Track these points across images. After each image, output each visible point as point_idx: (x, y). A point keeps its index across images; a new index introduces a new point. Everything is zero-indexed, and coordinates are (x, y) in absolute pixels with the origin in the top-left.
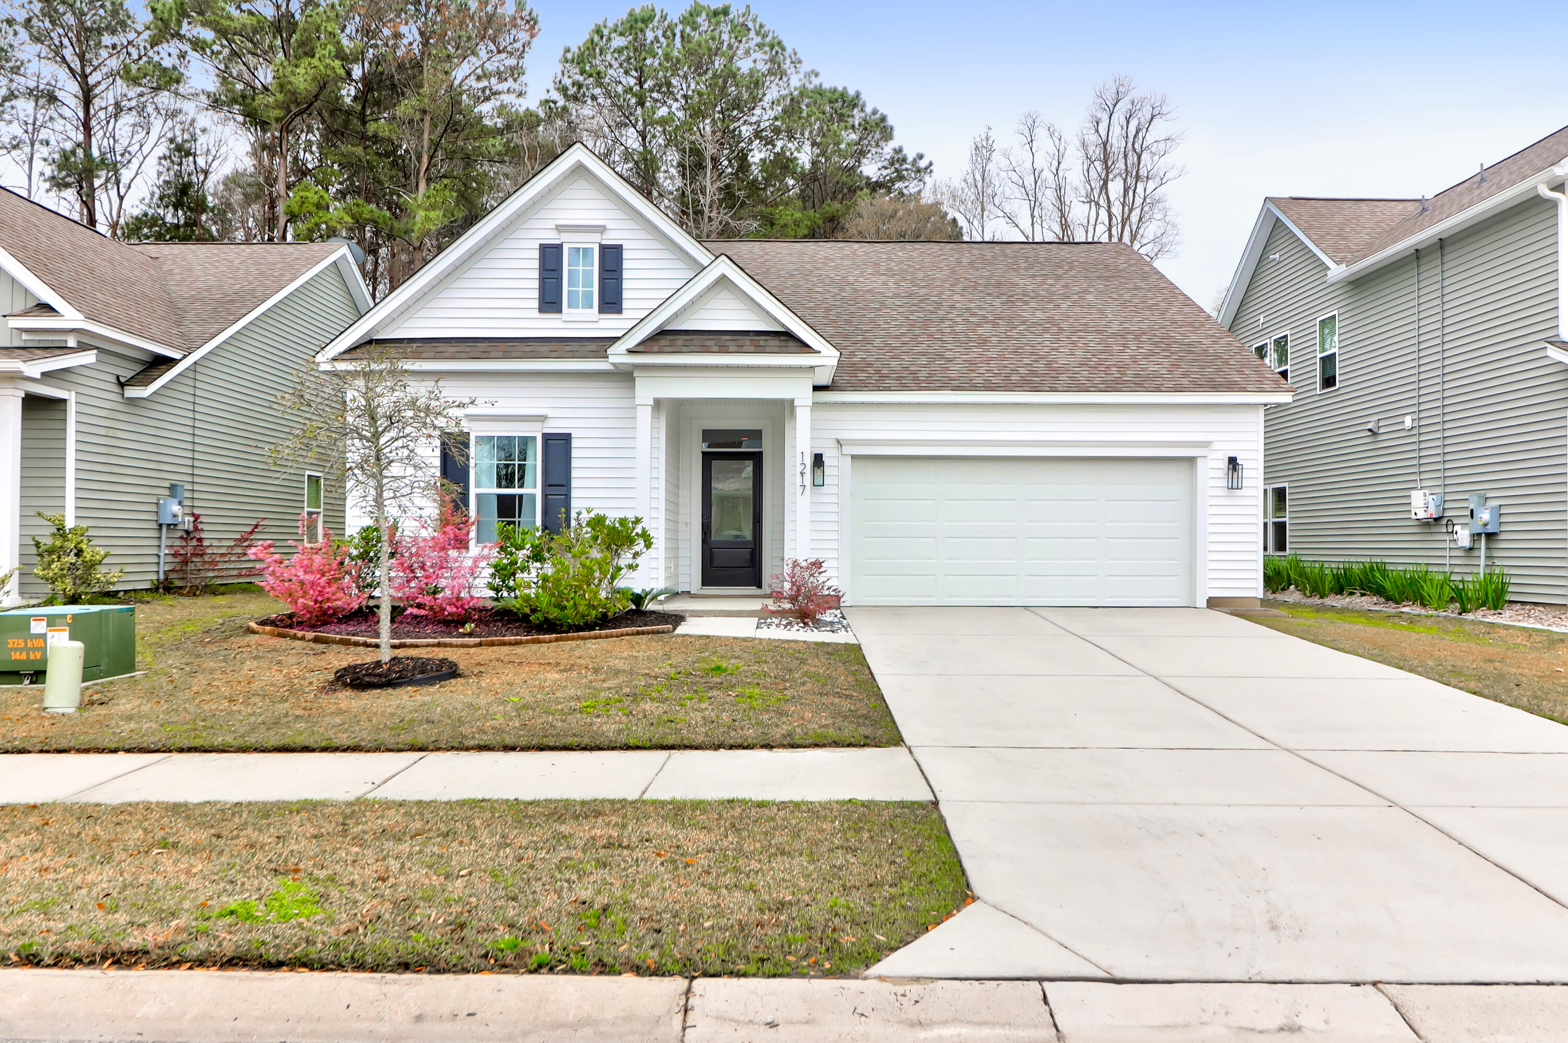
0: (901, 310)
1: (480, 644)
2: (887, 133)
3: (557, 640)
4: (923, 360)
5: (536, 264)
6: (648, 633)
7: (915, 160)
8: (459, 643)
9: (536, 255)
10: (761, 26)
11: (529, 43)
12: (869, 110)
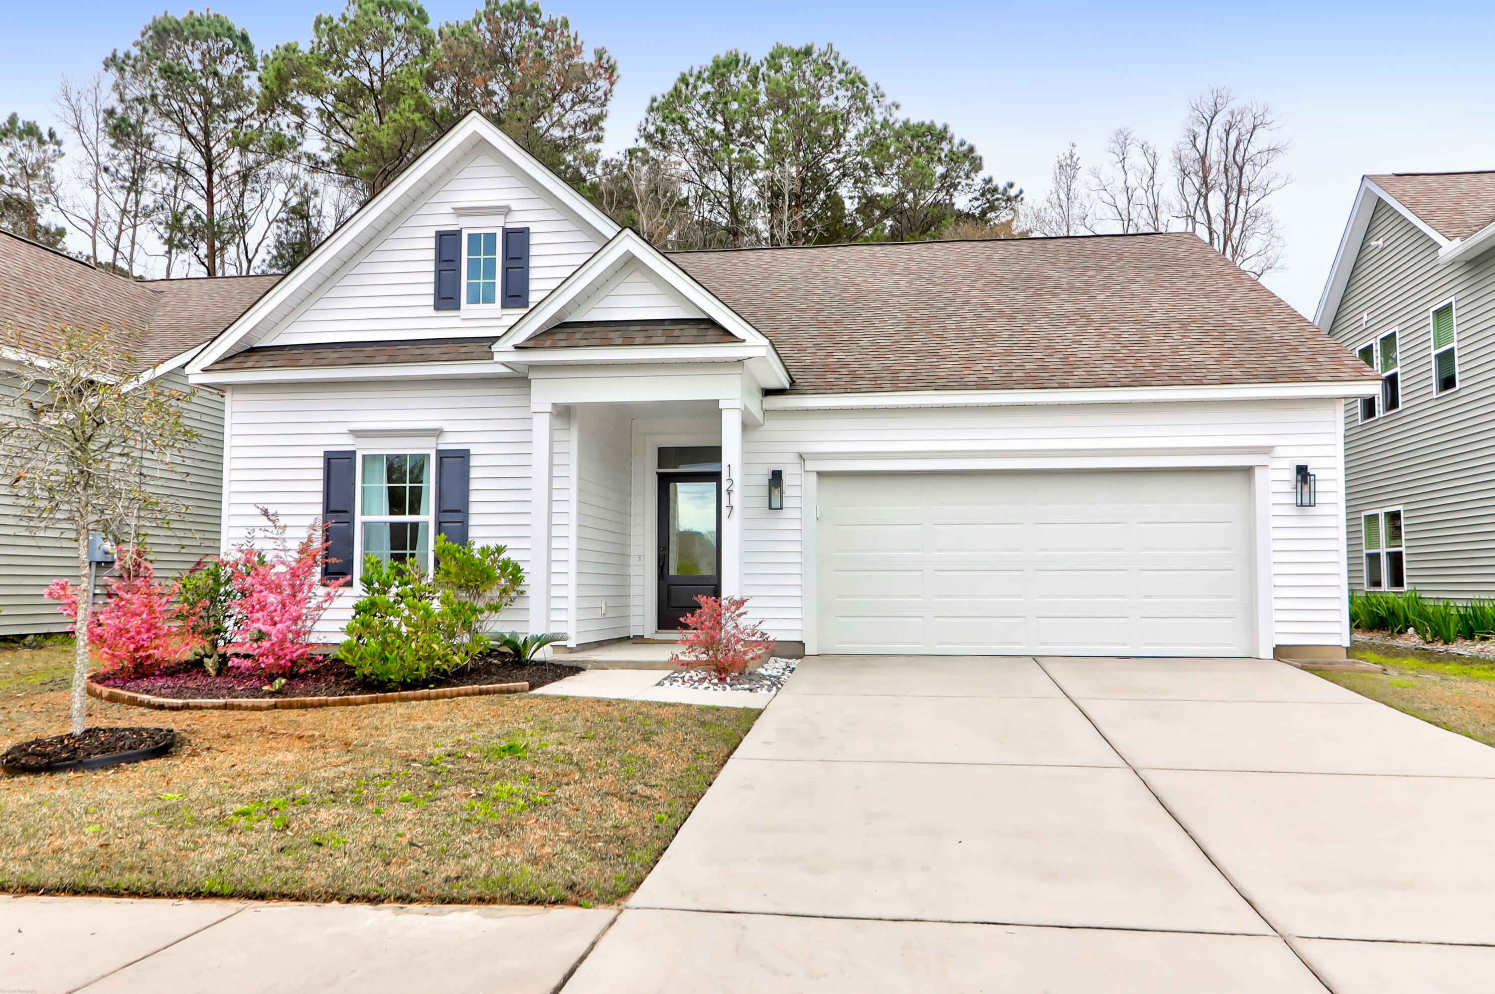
0: (904, 308)
1: (275, 706)
2: (977, 165)
3: (372, 701)
5: (432, 255)
6: (495, 692)
7: (1005, 189)
8: (250, 705)
9: (432, 243)
10: (844, 64)
11: (610, 91)
12: (956, 141)
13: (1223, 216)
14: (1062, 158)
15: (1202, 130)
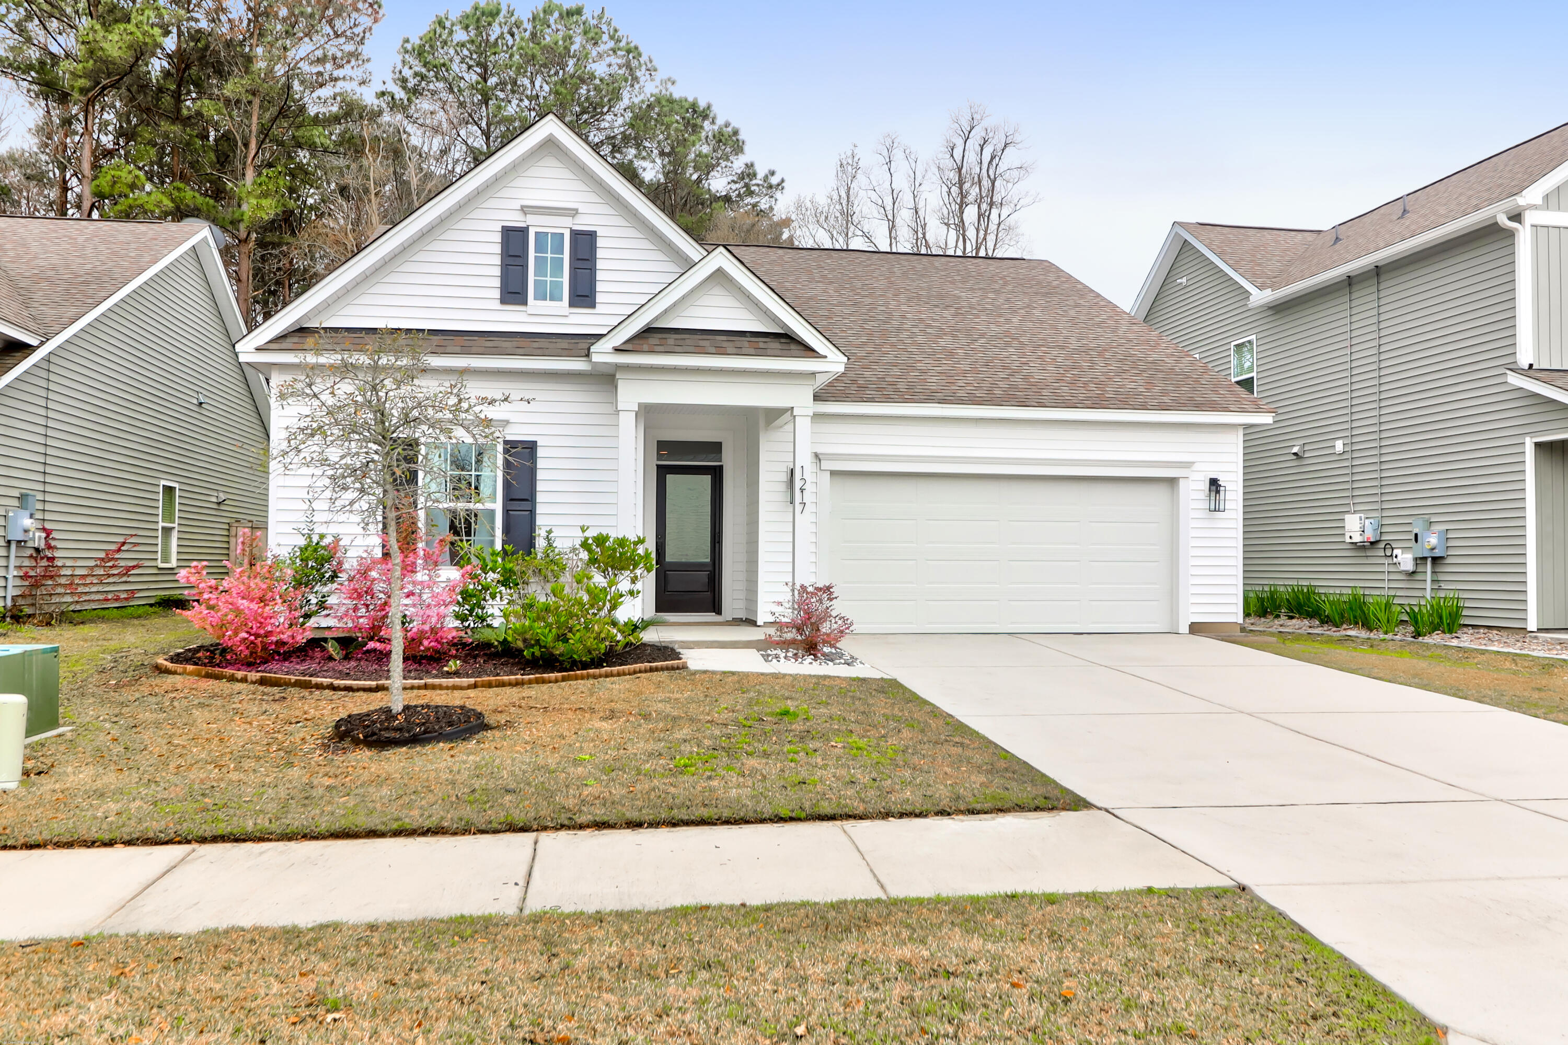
1: (475, 686)
2: (738, 148)
3: (564, 679)
4: (896, 371)
5: (498, 249)
6: (662, 669)
7: (766, 177)
8: (450, 685)
9: (498, 238)
10: (616, 31)
11: (371, 29)
12: (720, 121)
13: (976, 225)
14: (843, 156)
15: (960, 142)
